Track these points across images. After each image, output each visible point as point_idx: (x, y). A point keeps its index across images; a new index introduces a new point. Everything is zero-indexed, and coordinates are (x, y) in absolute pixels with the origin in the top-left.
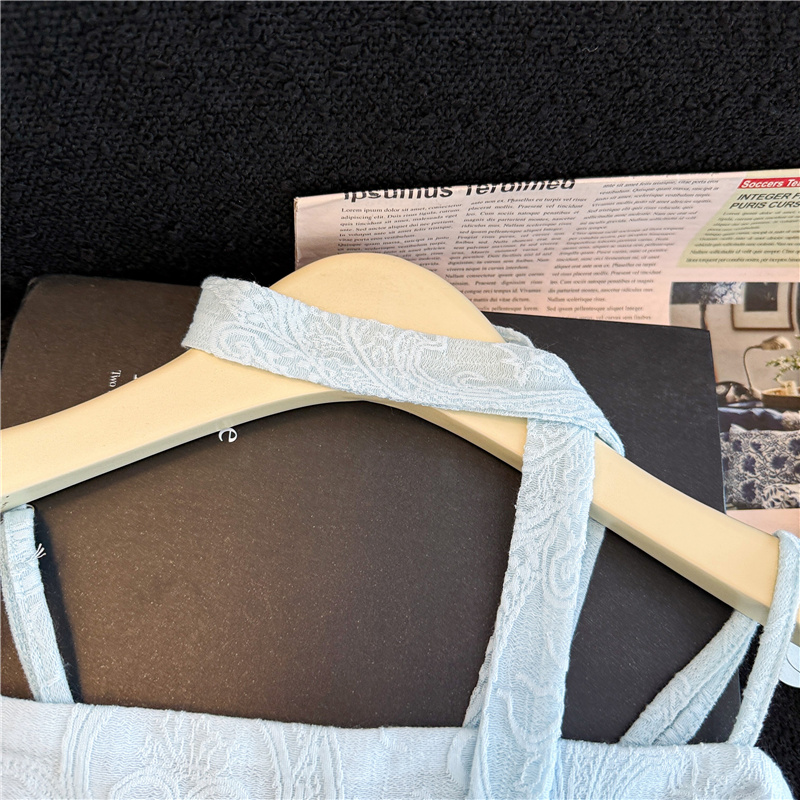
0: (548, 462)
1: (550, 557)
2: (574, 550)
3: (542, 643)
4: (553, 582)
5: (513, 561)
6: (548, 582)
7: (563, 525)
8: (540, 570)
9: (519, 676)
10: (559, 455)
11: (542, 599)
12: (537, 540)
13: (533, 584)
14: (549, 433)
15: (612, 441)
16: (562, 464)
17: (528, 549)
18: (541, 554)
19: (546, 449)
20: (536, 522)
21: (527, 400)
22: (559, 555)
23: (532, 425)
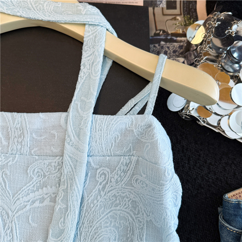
0: (91, 37)
1: (92, 65)
2: (99, 62)
3: (90, 89)
4: (93, 72)
5: (82, 67)
6: (92, 72)
7: (96, 55)
8: (89, 69)
9: (82, 98)
10: (95, 34)
11: (90, 77)
12: (88, 60)
13: (87, 73)
14: (92, 28)
15: (113, 32)
16: (95, 37)
17: (86, 63)
18: (90, 64)
19: (90, 33)
20: (88, 55)
21: (84, 18)
22: (95, 64)
23: (87, 26)
